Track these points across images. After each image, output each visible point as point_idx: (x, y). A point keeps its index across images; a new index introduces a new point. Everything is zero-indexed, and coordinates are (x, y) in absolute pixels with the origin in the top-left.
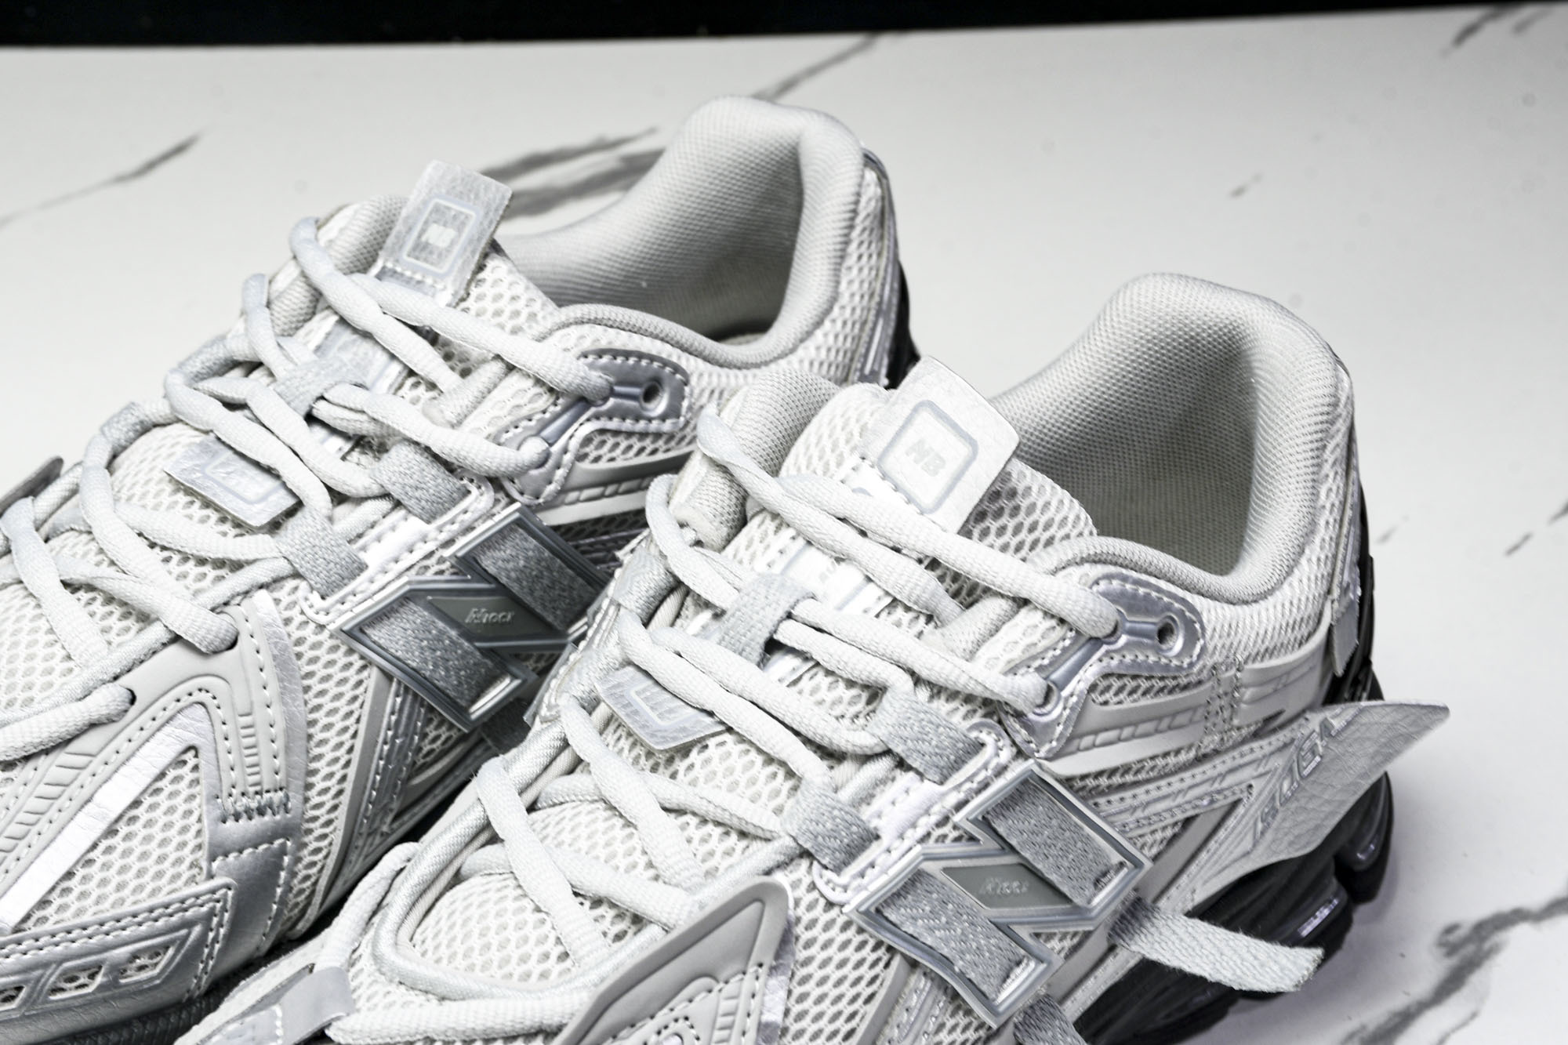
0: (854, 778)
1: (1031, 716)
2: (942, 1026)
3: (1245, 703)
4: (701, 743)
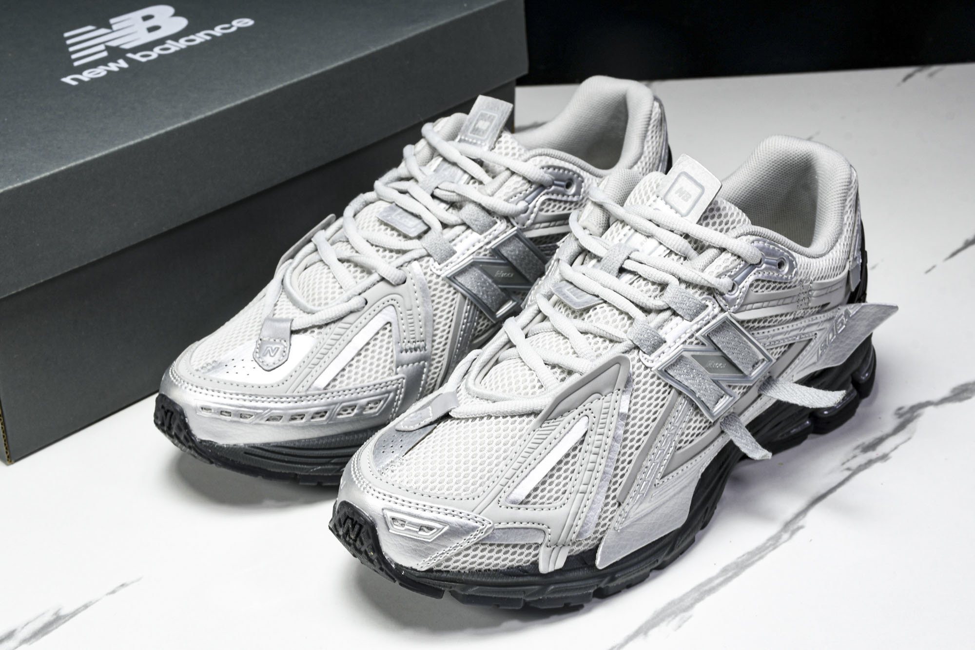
0: (655, 319)
1: (727, 295)
2: (691, 420)
3: (814, 297)
4: (594, 307)
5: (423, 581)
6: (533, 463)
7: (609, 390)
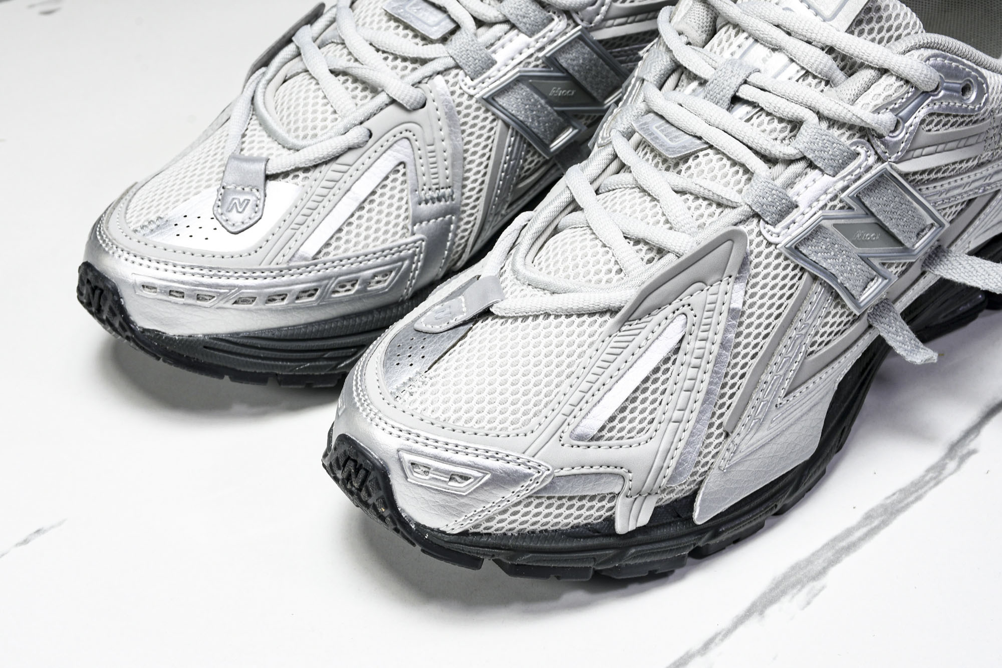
0: (784, 173)
1: (887, 138)
4: (695, 154)
5: (455, 547)
6: (609, 382)
7: (717, 277)
